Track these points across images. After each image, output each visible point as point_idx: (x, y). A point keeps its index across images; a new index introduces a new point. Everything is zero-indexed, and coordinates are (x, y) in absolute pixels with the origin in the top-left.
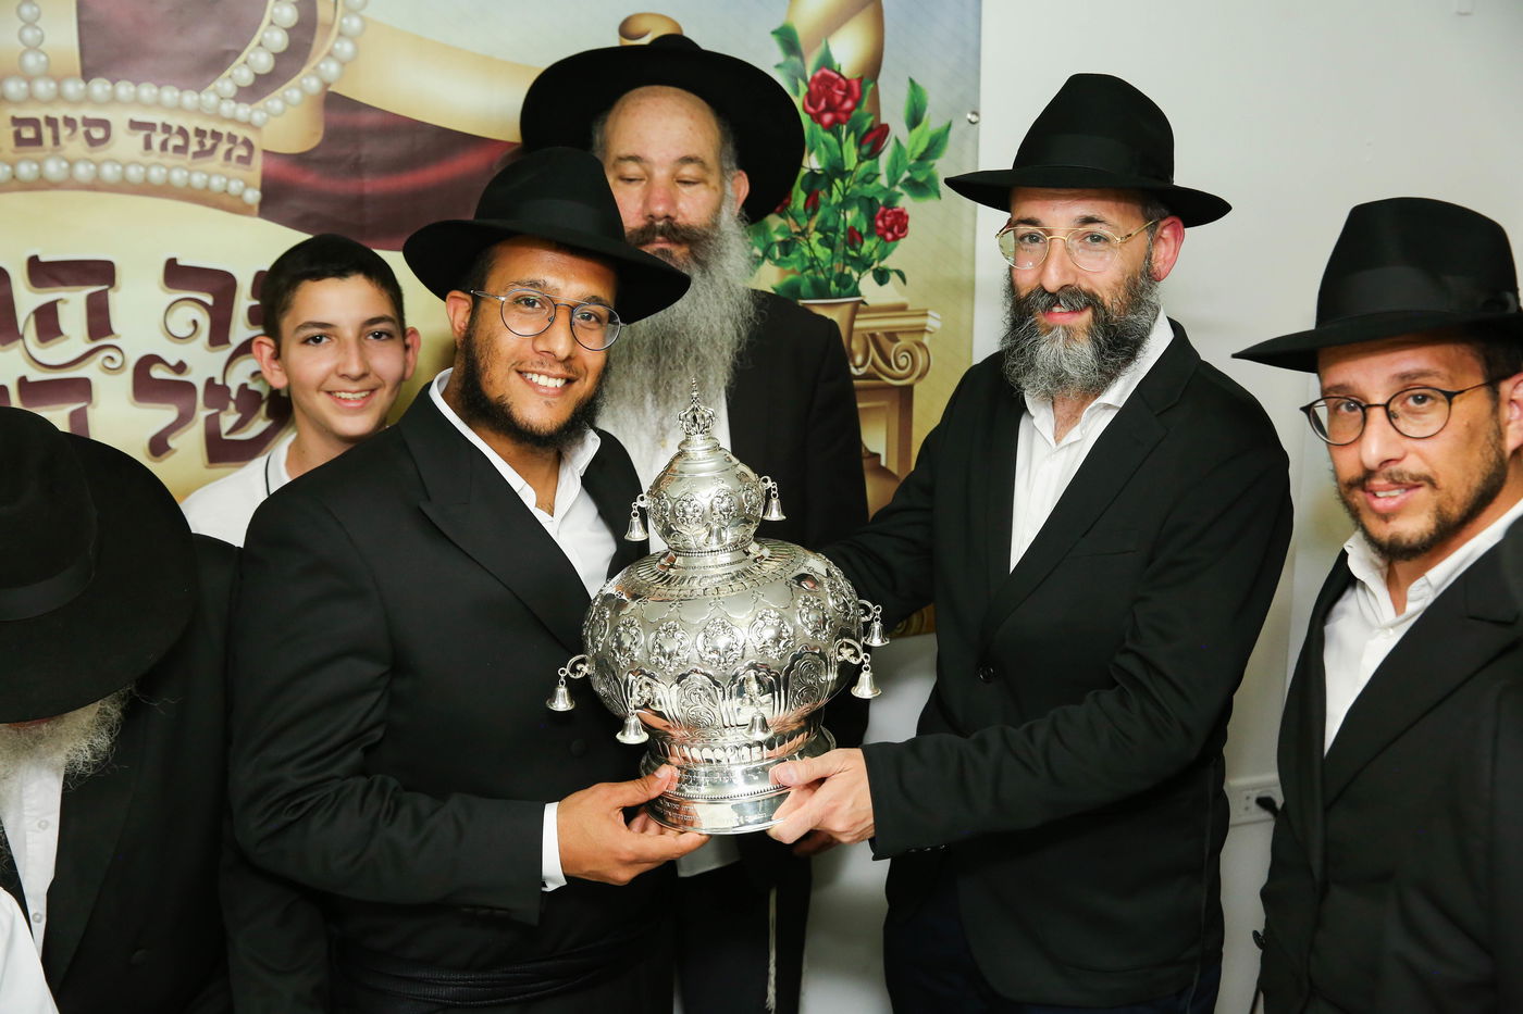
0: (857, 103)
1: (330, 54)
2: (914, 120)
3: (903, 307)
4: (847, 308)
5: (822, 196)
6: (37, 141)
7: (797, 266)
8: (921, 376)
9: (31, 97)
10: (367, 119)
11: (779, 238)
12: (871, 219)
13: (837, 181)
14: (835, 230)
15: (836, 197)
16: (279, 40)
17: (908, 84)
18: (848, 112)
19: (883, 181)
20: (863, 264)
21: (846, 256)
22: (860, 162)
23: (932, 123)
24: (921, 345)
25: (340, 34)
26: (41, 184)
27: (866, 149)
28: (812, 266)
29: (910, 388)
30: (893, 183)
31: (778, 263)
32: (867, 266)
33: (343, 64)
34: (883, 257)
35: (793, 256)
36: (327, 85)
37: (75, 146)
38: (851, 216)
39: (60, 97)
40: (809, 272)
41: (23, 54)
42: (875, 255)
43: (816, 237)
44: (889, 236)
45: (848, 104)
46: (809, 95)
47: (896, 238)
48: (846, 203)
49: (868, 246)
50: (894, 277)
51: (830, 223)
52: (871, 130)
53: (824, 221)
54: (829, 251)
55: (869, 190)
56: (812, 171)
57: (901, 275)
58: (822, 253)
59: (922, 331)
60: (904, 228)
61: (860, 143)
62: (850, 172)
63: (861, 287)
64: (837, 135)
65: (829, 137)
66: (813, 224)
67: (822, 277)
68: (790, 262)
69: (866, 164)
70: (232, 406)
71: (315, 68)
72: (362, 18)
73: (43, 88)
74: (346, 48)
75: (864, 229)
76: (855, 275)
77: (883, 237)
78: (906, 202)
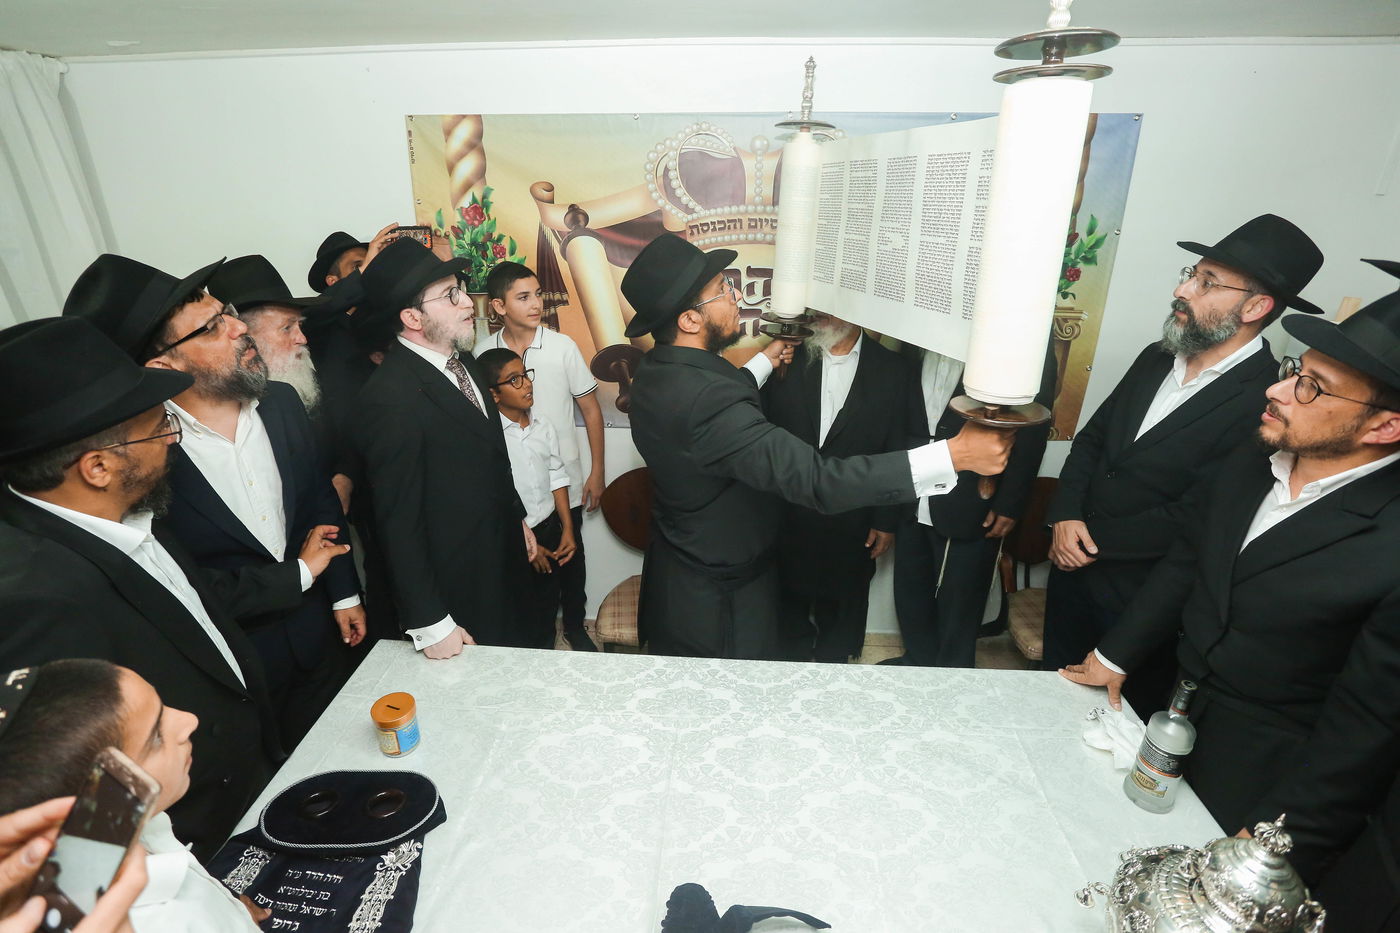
2: (1090, 232)
3: (1072, 309)
6: (756, 227)
8: (1075, 338)
9: (755, 212)
12: (1065, 271)
17: (1090, 217)
19: (1073, 257)
23: (1098, 233)
24: (1077, 325)
26: (755, 242)
29: (1069, 342)
30: (1076, 258)
32: (1060, 291)
34: (1067, 288)
37: (767, 229)
39: (764, 212)
41: (754, 198)
42: (1064, 286)
44: (1071, 279)
47: (1074, 280)
50: (1071, 296)
57: (1074, 296)
59: (1079, 319)
60: (1078, 277)
69: (1067, 248)
73: (760, 208)
77: (1068, 279)
78: (1081, 266)
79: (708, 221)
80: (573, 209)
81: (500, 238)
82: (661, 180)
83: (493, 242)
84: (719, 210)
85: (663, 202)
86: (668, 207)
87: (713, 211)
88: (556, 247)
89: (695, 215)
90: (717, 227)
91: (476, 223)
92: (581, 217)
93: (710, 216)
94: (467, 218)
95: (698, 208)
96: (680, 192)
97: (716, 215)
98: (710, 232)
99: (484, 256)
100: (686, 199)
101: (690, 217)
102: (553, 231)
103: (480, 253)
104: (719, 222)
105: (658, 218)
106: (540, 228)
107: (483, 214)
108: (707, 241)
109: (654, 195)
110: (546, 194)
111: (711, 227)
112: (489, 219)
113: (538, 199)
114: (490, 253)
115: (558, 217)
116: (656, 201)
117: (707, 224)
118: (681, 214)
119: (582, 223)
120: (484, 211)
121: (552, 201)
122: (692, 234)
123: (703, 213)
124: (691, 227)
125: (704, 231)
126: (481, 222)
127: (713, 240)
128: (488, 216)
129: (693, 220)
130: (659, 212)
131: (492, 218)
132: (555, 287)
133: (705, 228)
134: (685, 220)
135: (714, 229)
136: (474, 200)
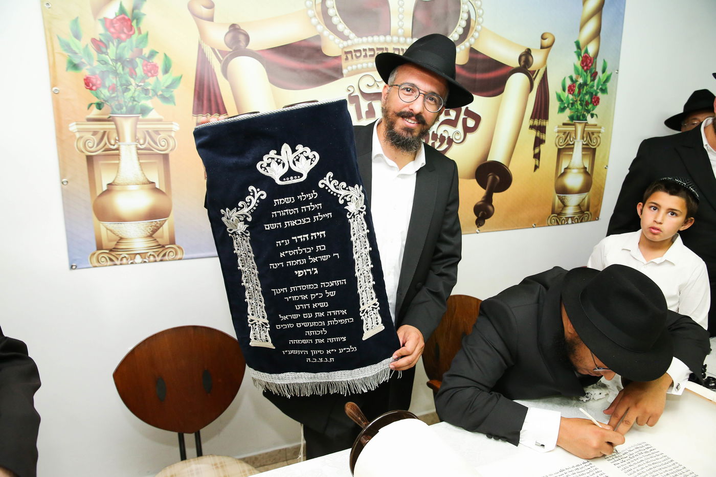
0: (592, 65)
1: (473, 36)
2: (604, 71)
3: (596, 125)
4: (584, 124)
5: (582, 90)
7: (574, 111)
8: (598, 146)
9: (399, 42)
10: (480, 57)
11: (571, 102)
12: (592, 99)
13: (585, 87)
14: (583, 101)
15: (584, 92)
16: (461, 31)
17: (603, 61)
18: (590, 67)
19: (595, 88)
20: (588, 111)
21: (585, 109)
22: (591, 82)
23: (607, 72)
24: (599, 137)
25: (476, 30)
27: (592, 78)
28: (577, 111)
29: (595, 149)
30: (597, 89)
31: (570, 109)
32: (589, 112)
33: (475, 39)
34: (593, 110)
35: (574, 107)
36: (471, 45)
38: (587, 97)
40: (576, 113)
41: (398, 30)
42: (591, 109)
43: (579, 102)
44: (595, 104)
45: (590, 65)
46: (582, 61)
47: (596, 105)
48: (586, 94)
49: (590, 106)
50: (595, 116)
51: (582, 99)
52: (594, 73)
53: (581, 98)
54: (581, 107)
55: (592, 90)
56: (580, 83)
57: (596, 115)
58: (580, 107)
59: (599, 132)
60: (598, 102)
61: (591, 76)
62: (588, 85)
63: (587, 118)
64: (587, 73)
65: (585, 73)
66: (579, 99)
67: (579, 114)
68: (573, 109)
69: (592, 83)
70: (438, 140)
71: (469, 40)
72: (482, 27)
73: (402, 39)
74: (476, 35)
75: (589, 101)
76: (586, 114)
77: (593, 104)
78: (600, 95)
79: (361, 48)
80: (234, 28)
81: (153, 54)
82: (319, 8)
83: (143, 58)
84: (370, 39)
85: (321, 29)
86: (327, 33)
87: (365, 39)
88: (217, 67)
89: (350, 42)
90: (369, 53)
91: (123, 36)
92: (242, 37)
93: (363, 43)
94: (112, 30)
95: (352, 35)
96: (336, 20)
97: (368, 43)
98: (362, 59)
99: (133, 73)
100: (342, 27)
101: (345, 43)
102: (213, 50)
103: (127, 70)
104: (371, 50)
105: (316, 43)
106: (200, 46)
107: (131, 26)
108: (359, 66)
109: (314, 21)
110: (205, 12)
111: (363, 54)
112: (140, 33)
113: (196, 16)
114: (139, 71)
115: (218, 35)
116: (315, 26)
117: (359, 51)
118: (338, 40)
119: (243, 44)
120: (134, 23)
121: (211, 19)
122: (347, 59)
123: (357, 40)
124: (346, 53)
125: (357, 57)
126: (129, 36)
127: (365, 65)
128: (139, 29)
129: (348, 46)
130: (318, 37)
131: (144, 32)
132: (214, 107)
133: (358, 54)
134: (341, 46)
135: (366, 56)
136: (122, 11)
